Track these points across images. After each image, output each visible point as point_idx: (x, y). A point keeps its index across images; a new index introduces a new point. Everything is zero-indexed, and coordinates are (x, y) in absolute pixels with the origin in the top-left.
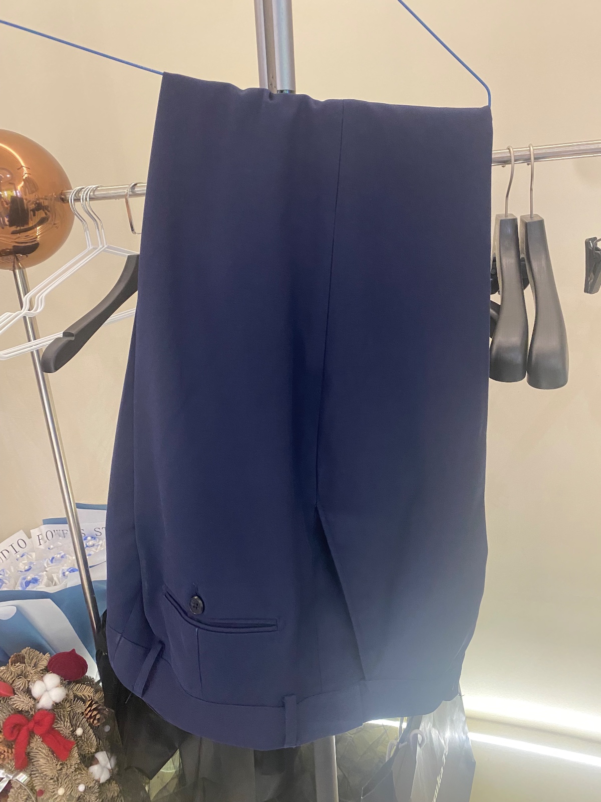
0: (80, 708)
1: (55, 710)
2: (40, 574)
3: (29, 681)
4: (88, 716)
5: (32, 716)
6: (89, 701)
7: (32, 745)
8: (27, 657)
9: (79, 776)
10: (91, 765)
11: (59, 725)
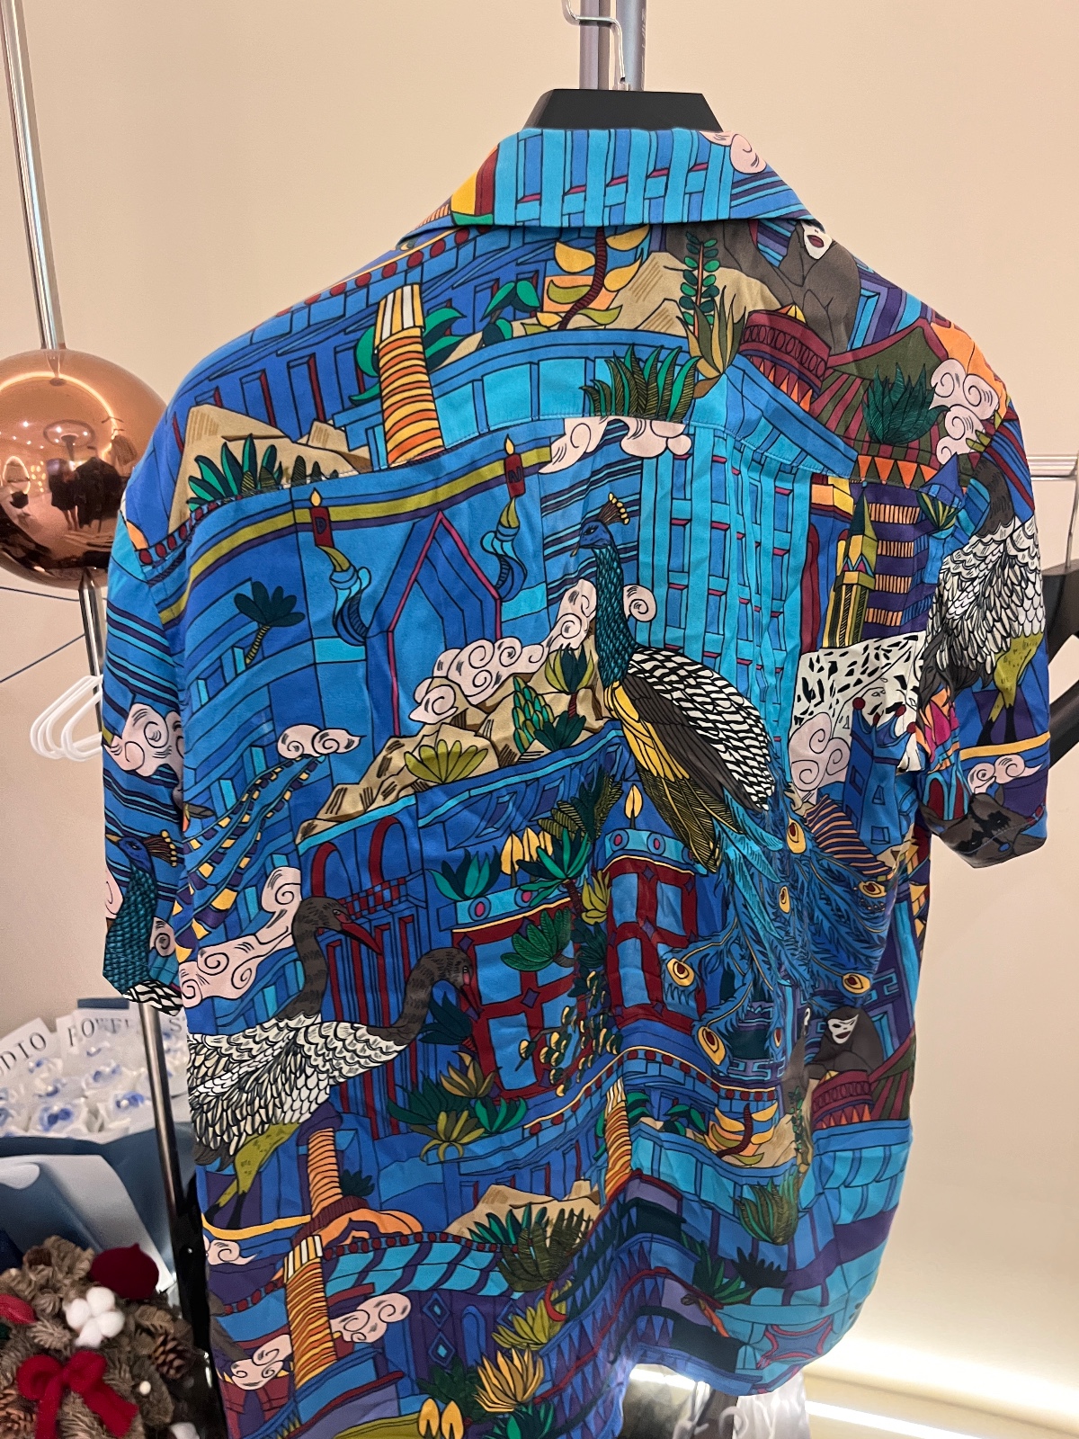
0: (146, 1347)
1: (107, 1351)
2: (76, 1101)
3: (61, 1300)
4: (160, 1361)
5: (67, 1359)
6: (161, 1335)
7: (66, 1409)
8: (55, 1253)
11: (111, 1377)
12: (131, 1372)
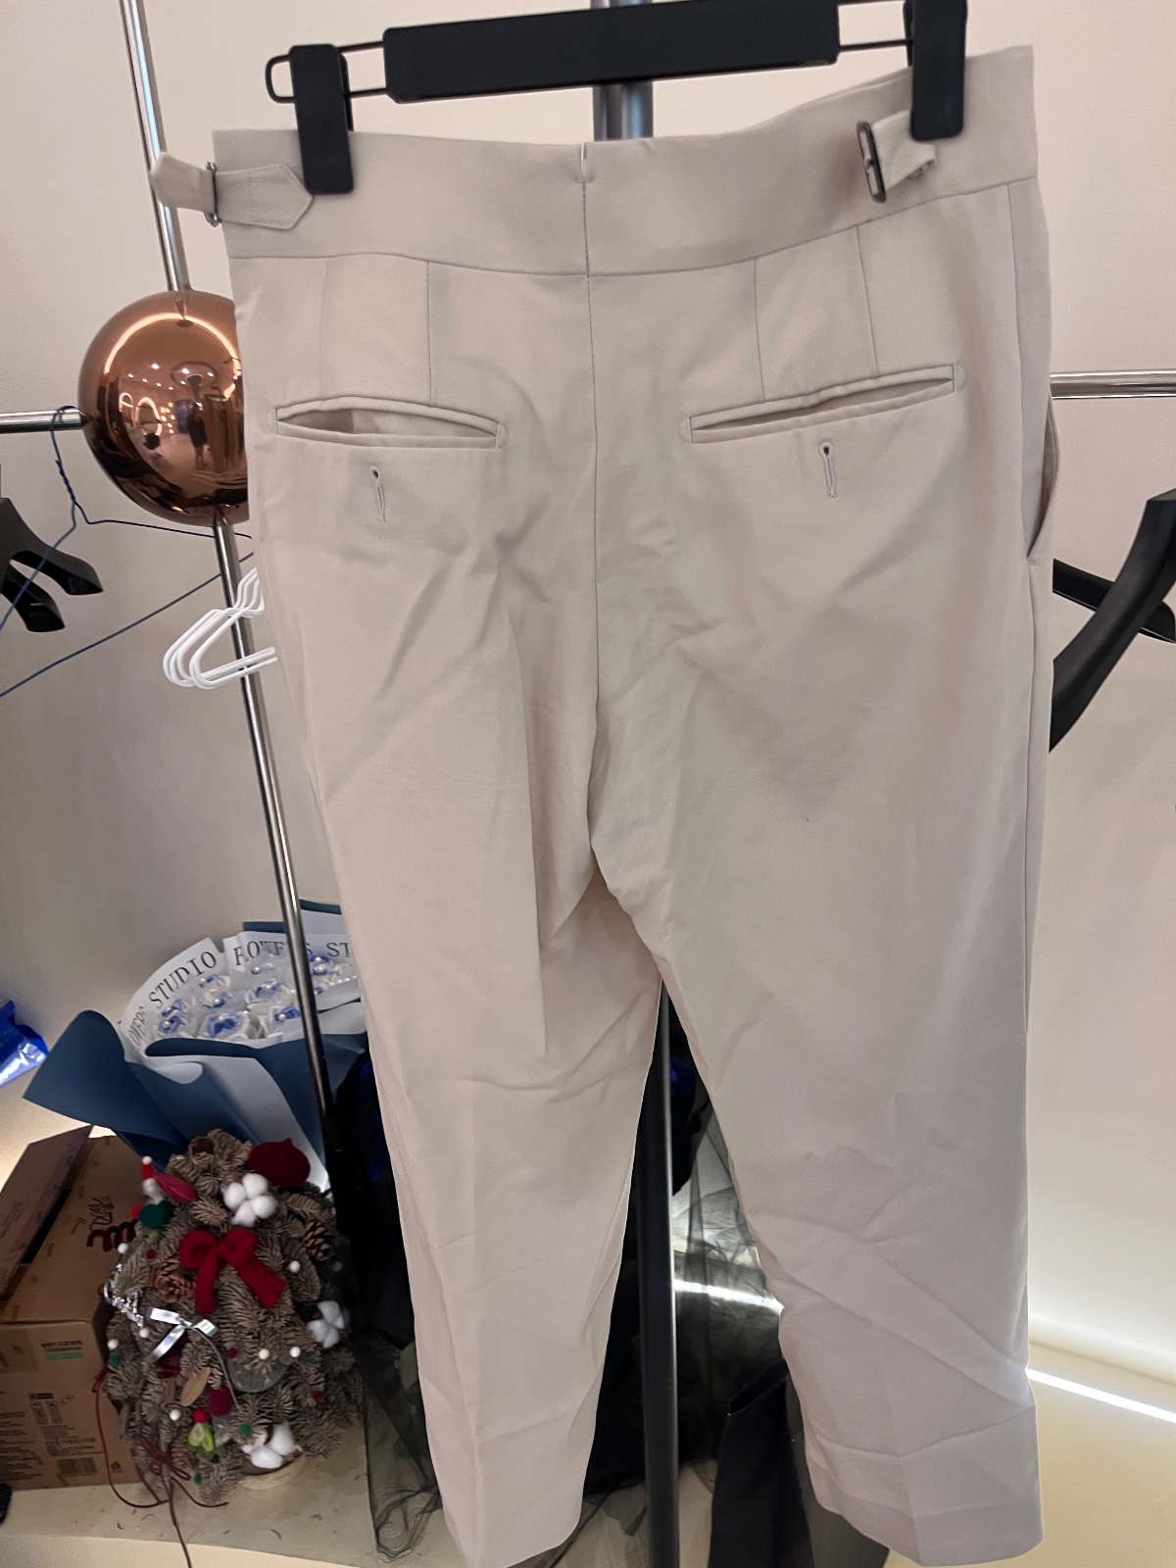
0: (297, 1230)
1: (259, 1230)
2: (240, 1013)
3: (220, 1182)
4: (309, 1245)
5: (224, 1235)
6: (311, 1221)
7: (222, 1279)
8: (216, 1142)
9: (292, 1335)
10: (313, 1319)
11: (264, 1254)
12: (282, 1251)
